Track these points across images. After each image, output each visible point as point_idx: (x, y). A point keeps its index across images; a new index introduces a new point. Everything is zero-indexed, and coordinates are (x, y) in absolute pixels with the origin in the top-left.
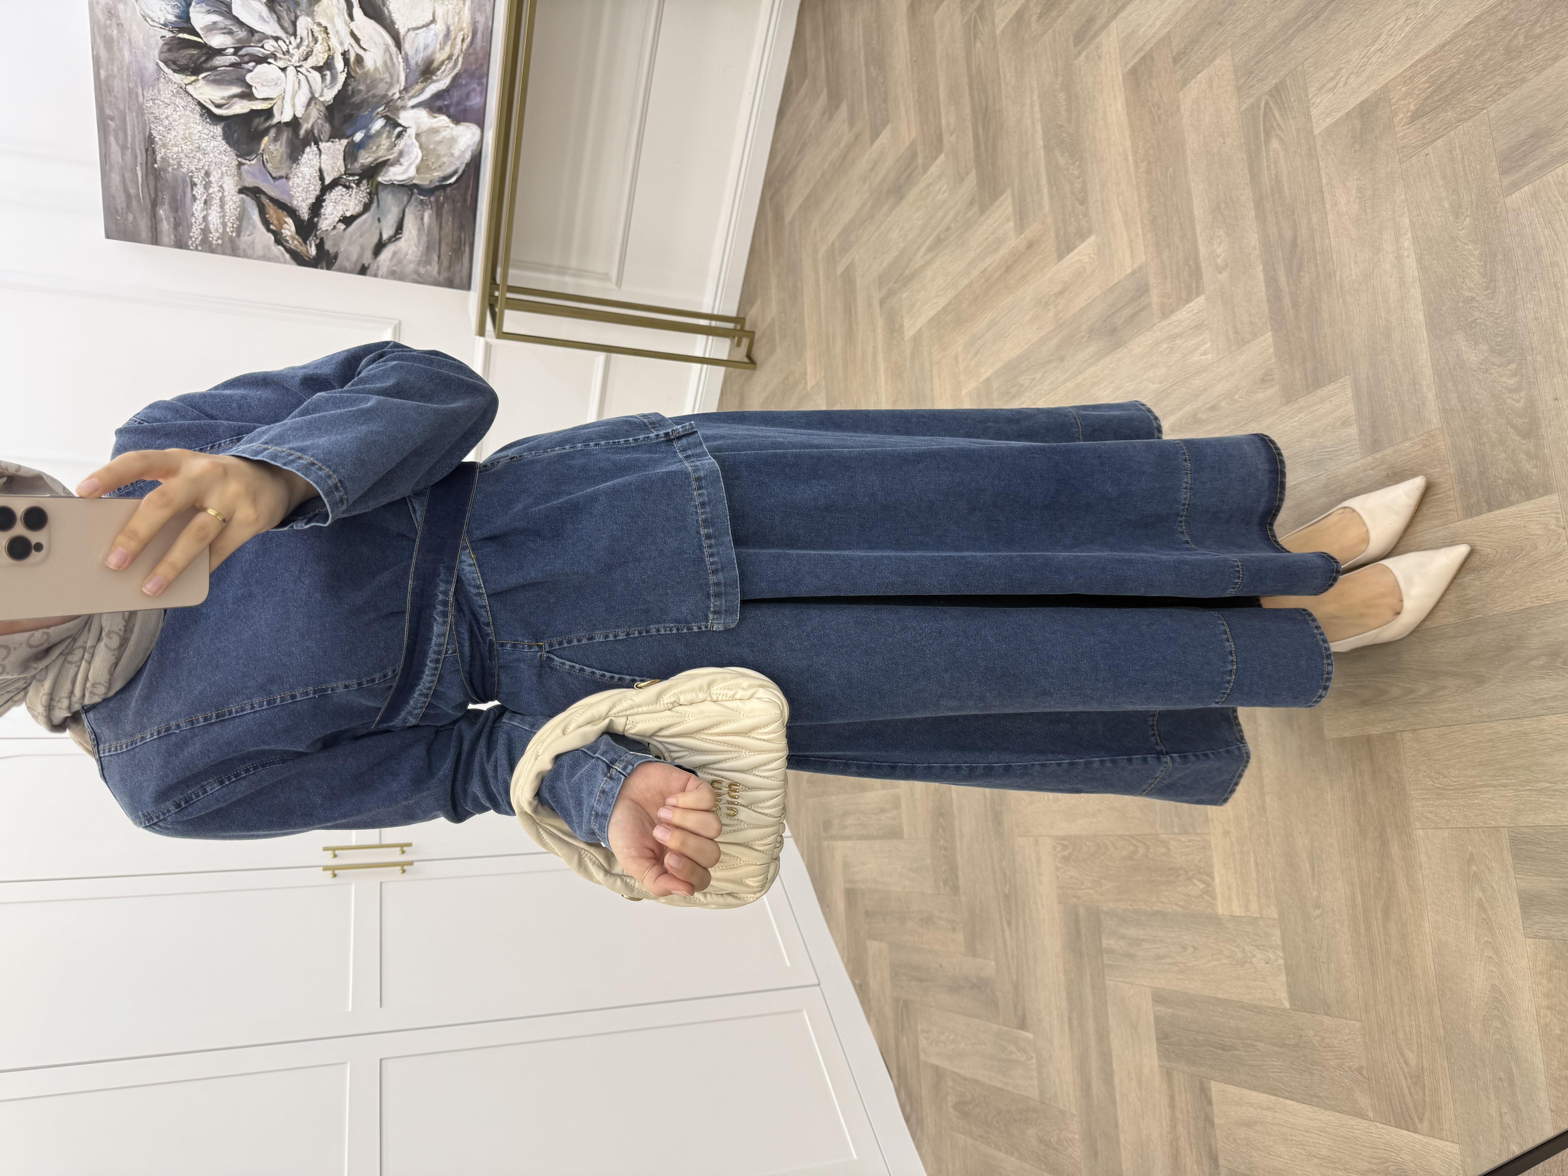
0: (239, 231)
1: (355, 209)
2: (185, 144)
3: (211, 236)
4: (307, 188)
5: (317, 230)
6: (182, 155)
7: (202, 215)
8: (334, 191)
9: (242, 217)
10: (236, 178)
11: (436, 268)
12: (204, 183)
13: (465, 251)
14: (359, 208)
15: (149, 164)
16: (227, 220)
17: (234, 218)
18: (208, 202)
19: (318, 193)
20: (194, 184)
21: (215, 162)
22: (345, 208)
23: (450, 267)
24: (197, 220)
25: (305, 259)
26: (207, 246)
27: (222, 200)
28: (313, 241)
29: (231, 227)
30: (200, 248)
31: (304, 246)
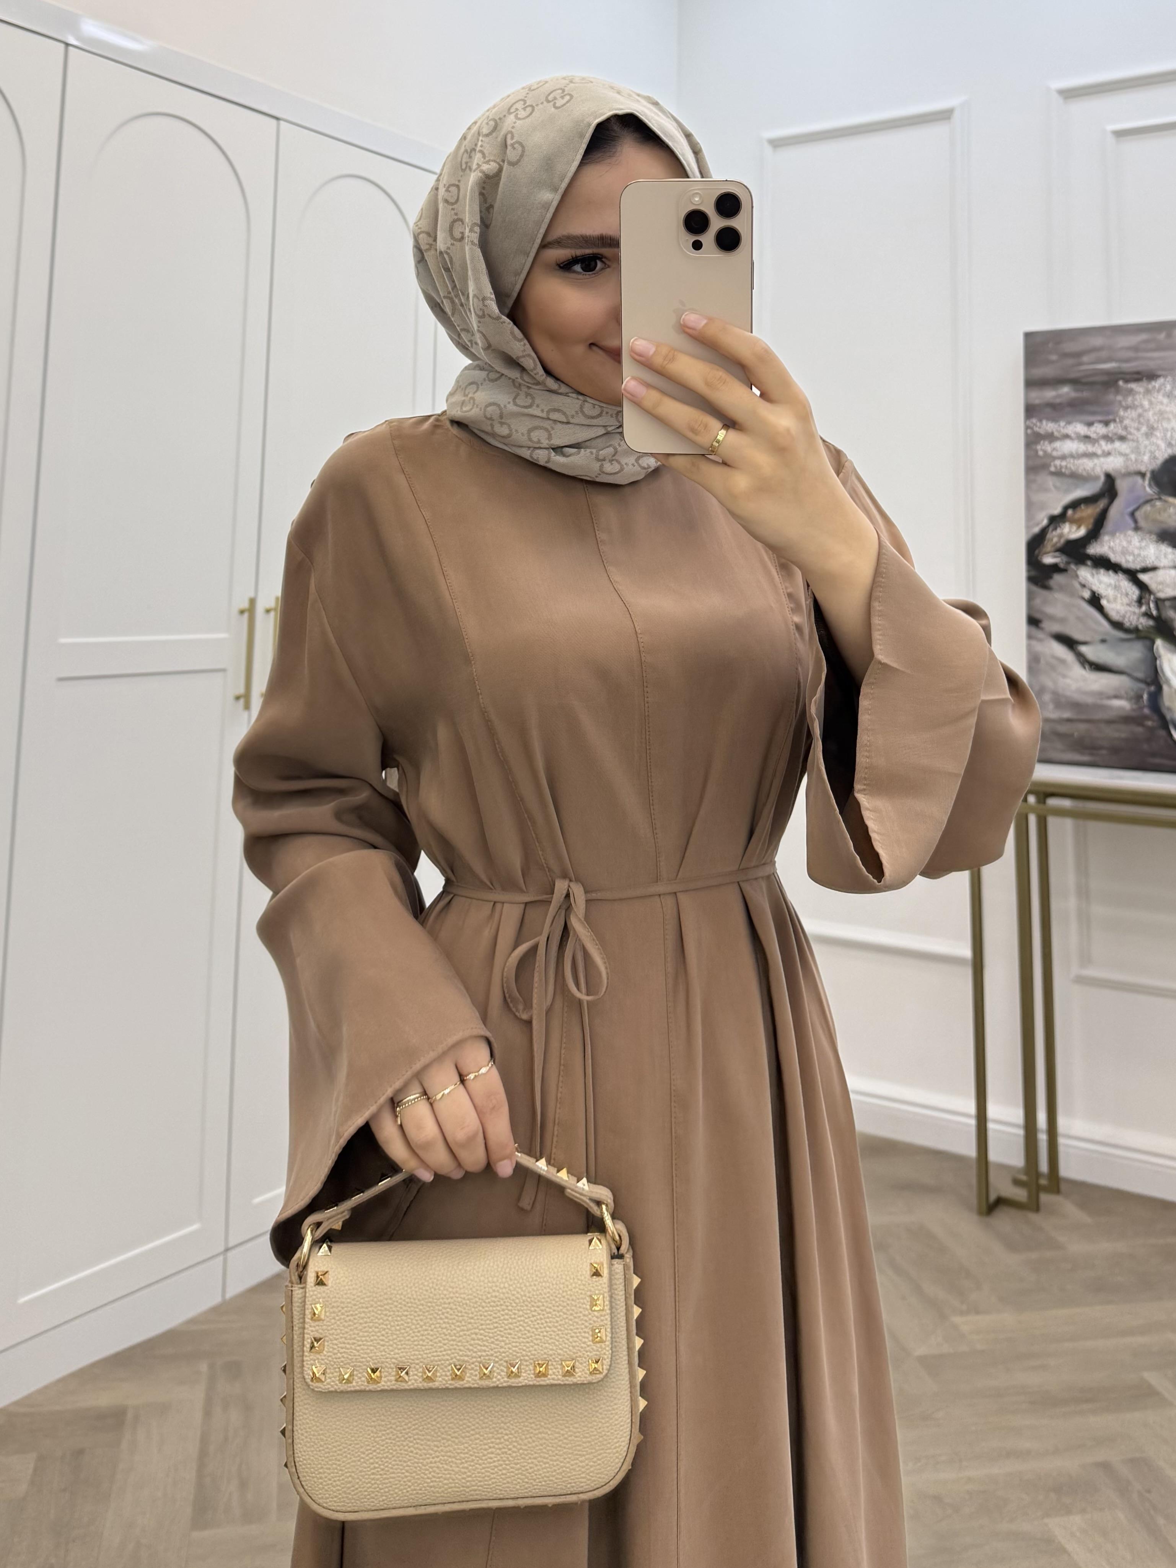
0: (1058, 474)
1: (1113, 609)
2: (1154, 414)
3: (1046, 443)
4: (1128, 552)
5: (1076, 565)
6: (1140, 410)
7: (1070, 433)
8: (1131, 585)
9: (1076, 477)
10: (1123, 471)
11: (1053, 716)
12: (1110, 435)
13: (1082, 754)
14: (1115, 616)
15: (1120, 376)
17: (1073, 468)
18: (1087, 440)
19: (1125, 565)
20: (1106, 423)
21: (1137, 448)
22: (1111, 598)
23: (1058, 735)
24: (1063, 428)
25: (1037, 552)
26: (1033, 440)
27: (1092, 455)
28: (1062, 560)
29: (1060, 465)
30: (1029, 431)
31: (1053, 549)
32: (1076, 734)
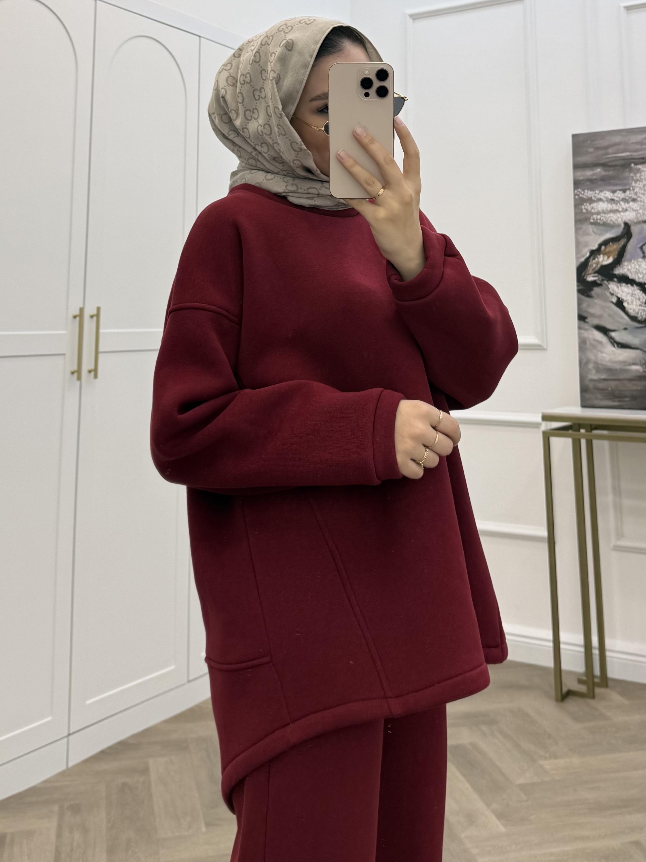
0: (595, 224)
1: (631, 309)
3: (588, 204)
4: (639, 272)
5: (607, 281)
6: (644, 182)
7: (602, 197)
8: (641, 292)
9: (607, 226)
10: (635, 221)
11: (595, 377)
12: (627, 198)
13: (614, 401)
14: (632, 313)
15: (632, 161)
16: (602, 215)
17: (605, 220)
18: (612, 202)
19: (637, 280)
20: (624, 191)
21: (644, 206)
22: (630, 303)
23: (598, 389)
24: (598, 194)
25: (583, 274)
26: (579, 202)
27: (617, 211)
28: (599, 278)
29: (597, 218)
30: (577, 197)
31: (593, 272)
32: (609, 389)
